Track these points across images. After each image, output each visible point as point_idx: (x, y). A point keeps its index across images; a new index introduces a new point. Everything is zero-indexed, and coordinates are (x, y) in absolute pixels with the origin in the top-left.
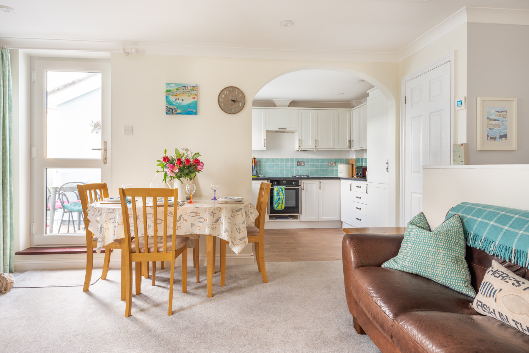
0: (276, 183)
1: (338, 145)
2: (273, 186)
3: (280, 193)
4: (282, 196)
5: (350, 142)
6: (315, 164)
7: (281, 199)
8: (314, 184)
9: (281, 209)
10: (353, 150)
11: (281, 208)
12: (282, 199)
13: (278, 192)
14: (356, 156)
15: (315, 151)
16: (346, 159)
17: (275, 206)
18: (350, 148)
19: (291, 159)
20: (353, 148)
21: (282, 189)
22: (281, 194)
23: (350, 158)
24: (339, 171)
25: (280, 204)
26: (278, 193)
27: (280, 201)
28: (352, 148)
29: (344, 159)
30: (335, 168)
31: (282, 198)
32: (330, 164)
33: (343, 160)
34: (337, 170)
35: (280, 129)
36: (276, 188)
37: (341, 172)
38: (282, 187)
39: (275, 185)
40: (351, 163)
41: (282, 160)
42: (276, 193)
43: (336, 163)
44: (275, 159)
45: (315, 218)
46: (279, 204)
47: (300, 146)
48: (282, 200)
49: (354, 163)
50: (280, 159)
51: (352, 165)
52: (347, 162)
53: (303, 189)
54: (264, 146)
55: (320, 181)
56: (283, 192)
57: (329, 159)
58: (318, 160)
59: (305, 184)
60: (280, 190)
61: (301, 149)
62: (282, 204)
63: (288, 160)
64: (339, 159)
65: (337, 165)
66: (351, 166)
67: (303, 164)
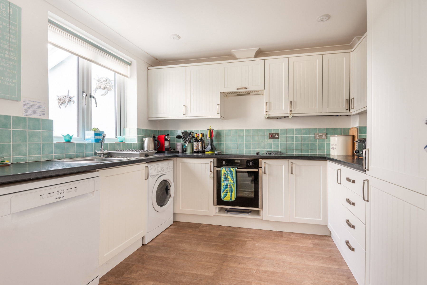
0: (225, 163)
1: (328, 107)
2: (220, 167)
3: (229, 177)
4: (232, 182)
5: (349, 101)
6: (294, 136)
7: (229, 186)
8: (283, 165)
9: (231, 201)
10: (353, 114)
11: (230, 198)
12: (231, 186)
13: (225, 176)
14: (359, 124)
15: (290, 118)
16: (344, 129)
17: (222, 195)
18: (348, 111)
19: (260, 130)
20: (354, 110)
21: (231, 172)
22: (230, 180)
23: (351, 127)
24: (331, 147)
25: (229, 194)
26: (226, 178)
27: (228, 189)
28: (352, 110)
29: (341, 129)
30: (326, 142)
31: (232, 184)
32: (319, 136)
33: (339, 130)
34: (329, 145)
35: (238, 89)
36: (223, 170)
37: (333, 148)
38: (232, 169)
39: (224, 166)
40: (351, 134)
41: (248, 131)
42: (222, 176)
43: (327, 134)
44: (239, 130)
45: (284, 217)
46: (227, 193)
47: (267, 112)
48: (231, 188)
49: (356, 134)
50: (245, 130)
51: (353, 137)
52: (345, 133)
53: (265, 173)
54: (218, 113)
55: (291, 161)
56: (232, 176)
57: (317, 129)
58: (298, 130)
59: (268, 165)
60: (229, 172)
61: (268, 115)
62: (232, 193)
63: (256, 131)
64: (332, 129)
65: (328, 137)
66: (350, 138)
67: (276, 136)
